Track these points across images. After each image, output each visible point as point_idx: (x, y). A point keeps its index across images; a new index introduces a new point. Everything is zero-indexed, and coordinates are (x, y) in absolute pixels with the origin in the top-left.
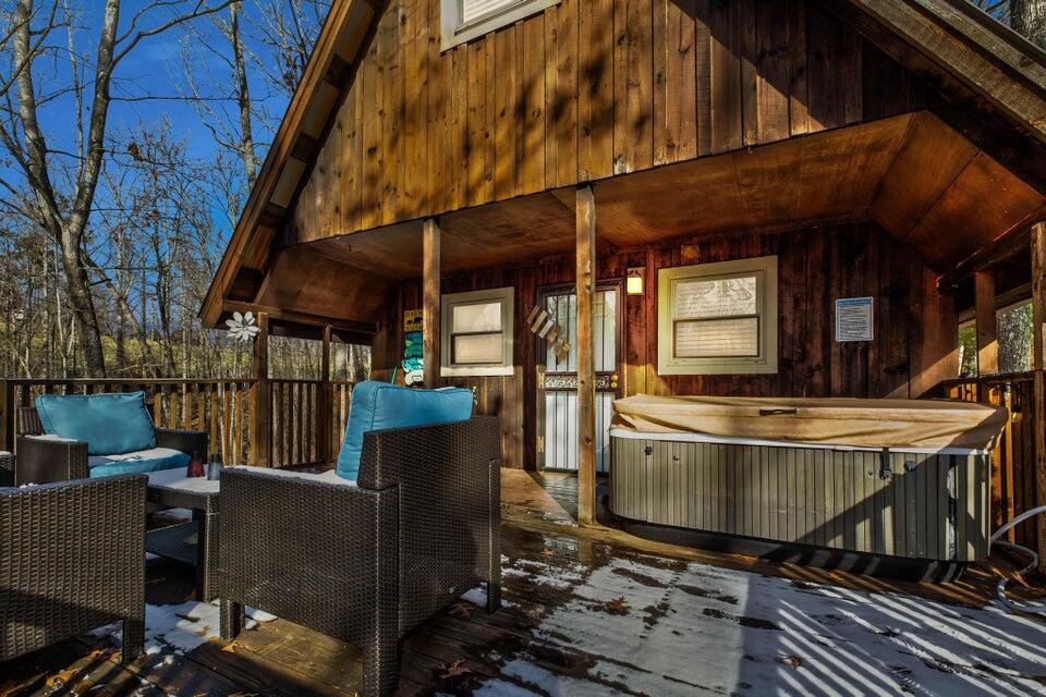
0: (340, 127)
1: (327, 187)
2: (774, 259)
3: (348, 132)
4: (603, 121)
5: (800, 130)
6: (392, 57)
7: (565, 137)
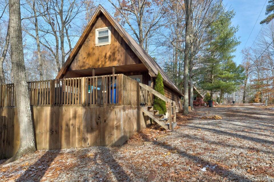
0: (79, 53)
1: (77, 62)
2: (142, 75)
3: (81, 54)
4: (114, 60)
5: (134, 64)
6: (88, 45)
7: (111, 61)
